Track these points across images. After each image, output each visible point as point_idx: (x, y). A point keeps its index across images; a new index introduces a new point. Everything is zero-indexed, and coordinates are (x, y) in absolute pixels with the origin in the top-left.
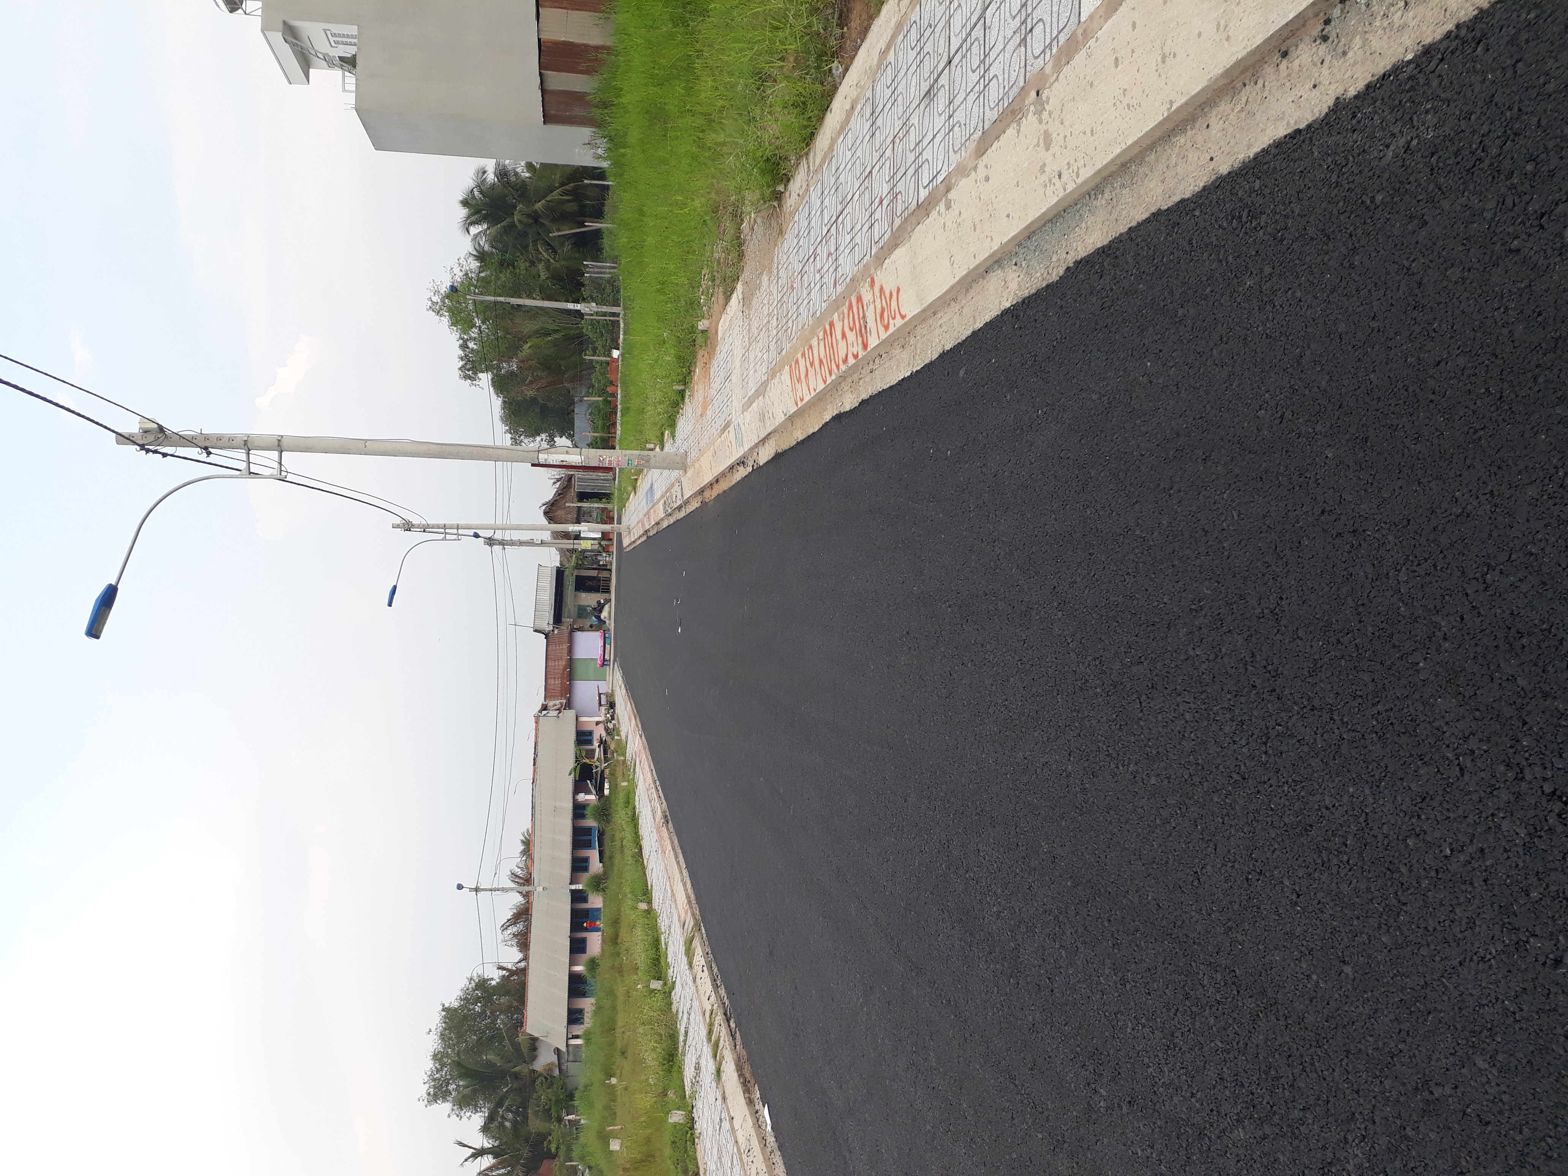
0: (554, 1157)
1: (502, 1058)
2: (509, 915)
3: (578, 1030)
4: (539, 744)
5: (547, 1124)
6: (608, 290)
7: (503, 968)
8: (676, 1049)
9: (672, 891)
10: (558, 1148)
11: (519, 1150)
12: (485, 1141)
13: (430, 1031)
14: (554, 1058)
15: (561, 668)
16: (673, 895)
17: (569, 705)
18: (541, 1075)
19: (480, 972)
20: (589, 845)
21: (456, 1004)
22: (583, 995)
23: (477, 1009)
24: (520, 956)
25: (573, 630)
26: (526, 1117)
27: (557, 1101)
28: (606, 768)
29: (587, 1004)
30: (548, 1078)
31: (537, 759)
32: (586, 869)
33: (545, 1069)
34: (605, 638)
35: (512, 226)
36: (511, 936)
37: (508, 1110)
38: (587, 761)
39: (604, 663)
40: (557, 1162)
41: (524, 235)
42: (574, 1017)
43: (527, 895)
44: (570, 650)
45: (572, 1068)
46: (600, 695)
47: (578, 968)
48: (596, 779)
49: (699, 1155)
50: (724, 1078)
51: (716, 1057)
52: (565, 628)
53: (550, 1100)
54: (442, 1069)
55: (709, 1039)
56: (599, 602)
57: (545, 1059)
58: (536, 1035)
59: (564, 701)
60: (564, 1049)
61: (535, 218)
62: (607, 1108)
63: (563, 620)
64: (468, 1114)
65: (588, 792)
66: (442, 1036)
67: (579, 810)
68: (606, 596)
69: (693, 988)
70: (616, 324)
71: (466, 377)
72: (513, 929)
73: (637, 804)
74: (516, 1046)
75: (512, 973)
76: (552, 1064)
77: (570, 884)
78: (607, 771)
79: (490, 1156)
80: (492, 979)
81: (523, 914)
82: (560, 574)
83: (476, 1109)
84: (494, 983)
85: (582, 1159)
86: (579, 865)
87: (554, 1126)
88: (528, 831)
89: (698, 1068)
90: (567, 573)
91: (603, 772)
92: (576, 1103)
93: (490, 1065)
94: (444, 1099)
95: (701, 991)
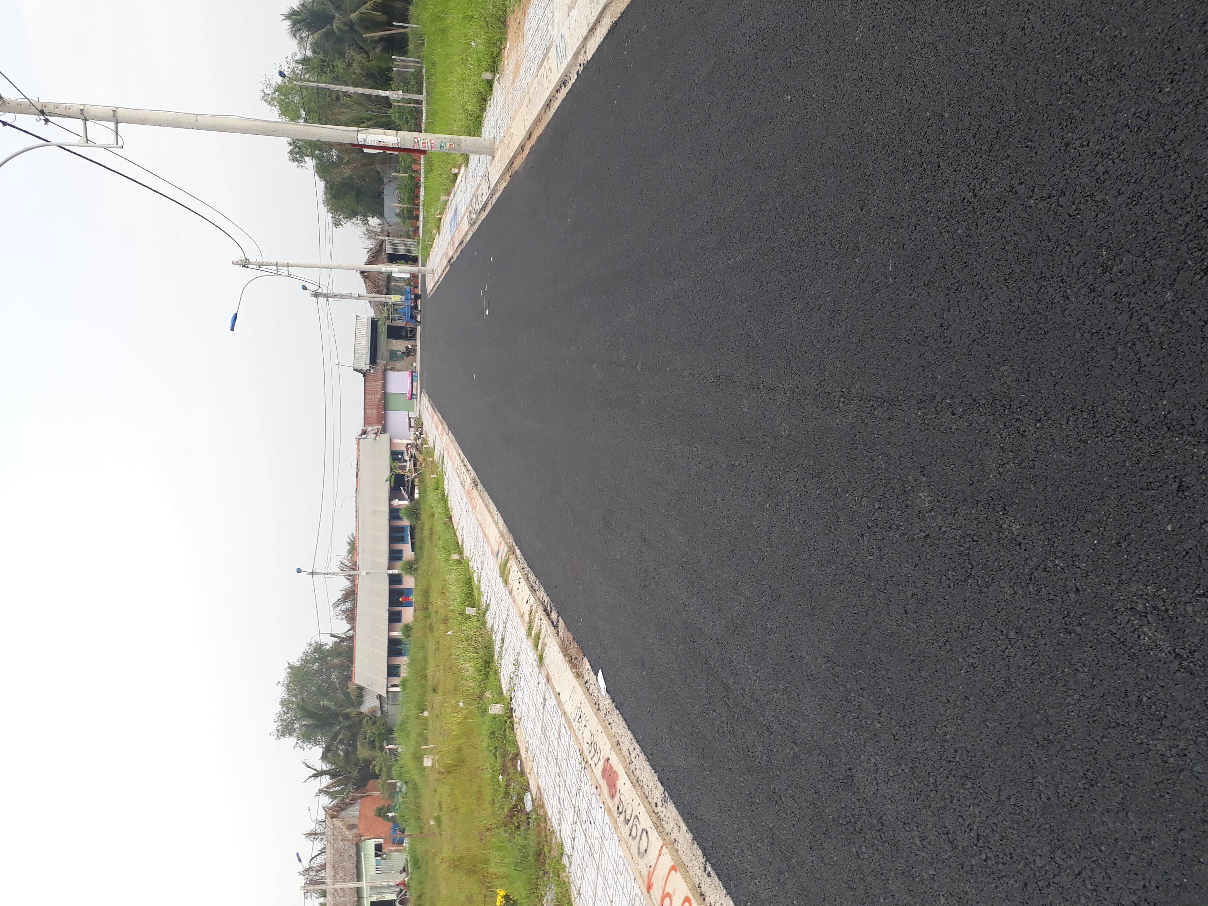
0: (377, 777)
1: (335, 704)
2: (339, 595)
3: (396, 680)
4: (360, 461)
5: (372, 753)
6: (413, 82)
7: (335, 637)
8: (492, 656)
9: (484, 534)
10: (380, 770)
11: (350, 772)
12: (323, 765)
13: (279, 682)
14: (377, 703)
15: (377, 400)
16: (485, 535)
17: (384, 430)
18: (366, 716)
19: (317, 639)
20: (402, 540)
21: (298, 664)
22: (400, 653)
23: (315, 667)
24: (349, 627)
25: (385, 370)
26: (355, 748)
27: (379, 735)
28: (415, 477)
29: (402, 661)
30: (372, 718)
31: (359, 473)
32: (400, 558)
33: (370, 712)
34: (412, 376)
35: (331, 33)
36: (341, 612)
37: (341, 742)
38: (401, 472)
39: (412, 396)
40: (380, 781)
41: (340, 40)
42: (393, 671)
43: (353, 580)
44: (384, 386)
45: (391, 710)
46: (410, 418)
47: (396, 634)
48: (408, 486)
49: (519, 738)
50: (546, 661)
51: (537, 647)
52: (379, 368)
53: (374, 734)
54: (287, 713)
55: (529, 634)
56: (407, 348)
57: (370, 704)
58: (362, 685)
59: (380, 427)
60: (384, 695)
61: (351, 25)
62: (420, 735)
63: (378, 361)
64: (309, 746)
65: (402, 498)
66: (288, 687)
67: (394, 514)
68: (413, 342)
69: (509, 600)
70: (419, 111)
71: (295, 160)
72: (344, 607)
73: (446, 487)
74: (347, 695)
75: (342, 640)
76: (375, 707)
77: (388, 569)
78: (417, 480)
79: (328, 777)
80: (326, 644)
81: (351, 595)
82: (374, 323)
83: (316, 742)
84: (328, 647)
85: (400, 776)
86: (395, 556)
87: (378, 753)
88: (353, 534)
89: (517, 664)
90: (380, 322)
91: (413, 480)
92: (395, 735)
93: (326, 708)
94: (291, 735)
95: (518, 598)
